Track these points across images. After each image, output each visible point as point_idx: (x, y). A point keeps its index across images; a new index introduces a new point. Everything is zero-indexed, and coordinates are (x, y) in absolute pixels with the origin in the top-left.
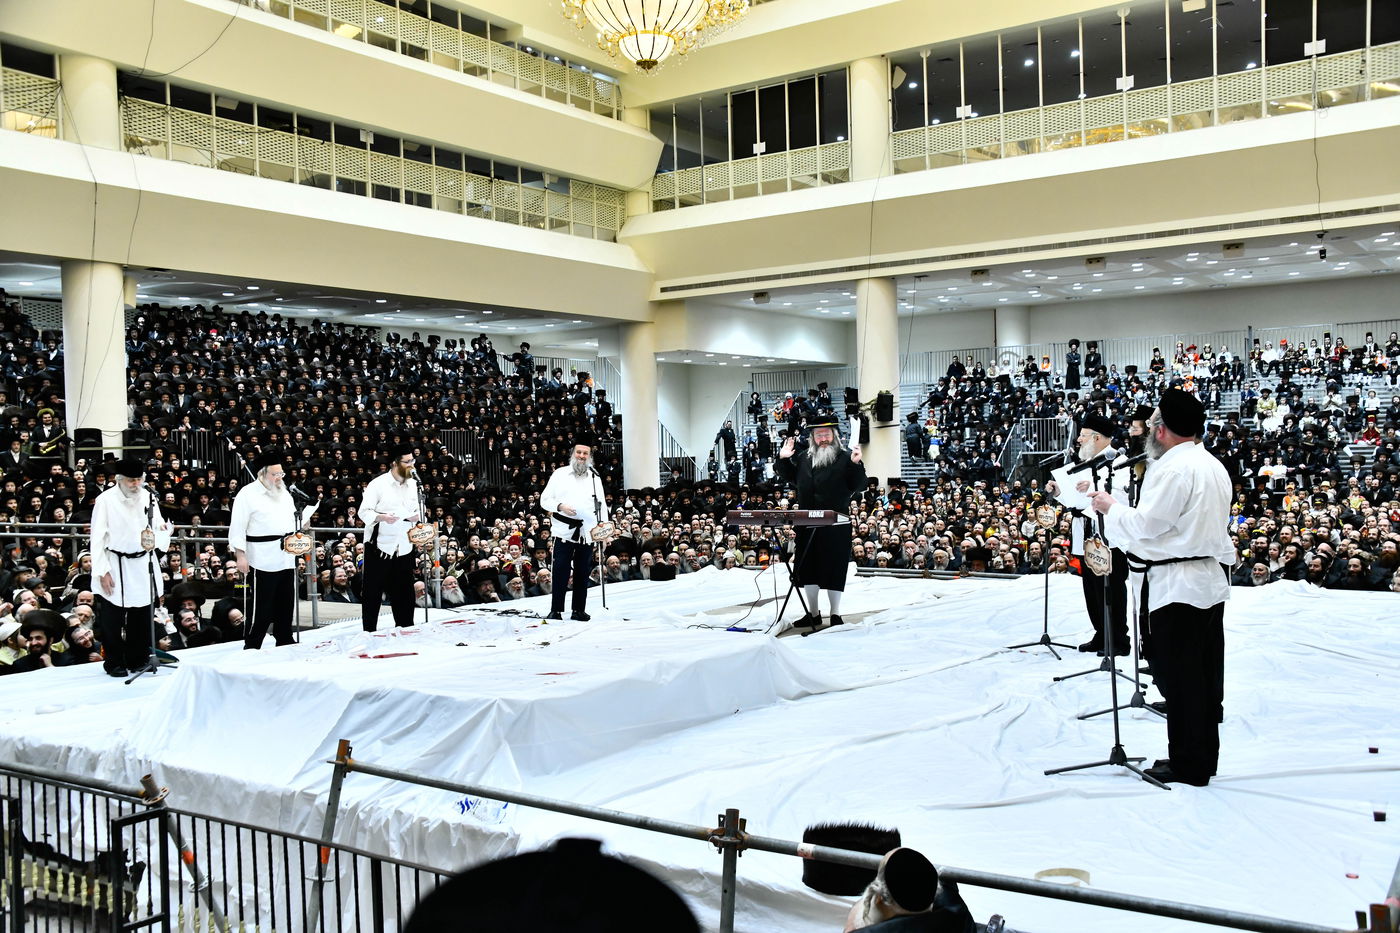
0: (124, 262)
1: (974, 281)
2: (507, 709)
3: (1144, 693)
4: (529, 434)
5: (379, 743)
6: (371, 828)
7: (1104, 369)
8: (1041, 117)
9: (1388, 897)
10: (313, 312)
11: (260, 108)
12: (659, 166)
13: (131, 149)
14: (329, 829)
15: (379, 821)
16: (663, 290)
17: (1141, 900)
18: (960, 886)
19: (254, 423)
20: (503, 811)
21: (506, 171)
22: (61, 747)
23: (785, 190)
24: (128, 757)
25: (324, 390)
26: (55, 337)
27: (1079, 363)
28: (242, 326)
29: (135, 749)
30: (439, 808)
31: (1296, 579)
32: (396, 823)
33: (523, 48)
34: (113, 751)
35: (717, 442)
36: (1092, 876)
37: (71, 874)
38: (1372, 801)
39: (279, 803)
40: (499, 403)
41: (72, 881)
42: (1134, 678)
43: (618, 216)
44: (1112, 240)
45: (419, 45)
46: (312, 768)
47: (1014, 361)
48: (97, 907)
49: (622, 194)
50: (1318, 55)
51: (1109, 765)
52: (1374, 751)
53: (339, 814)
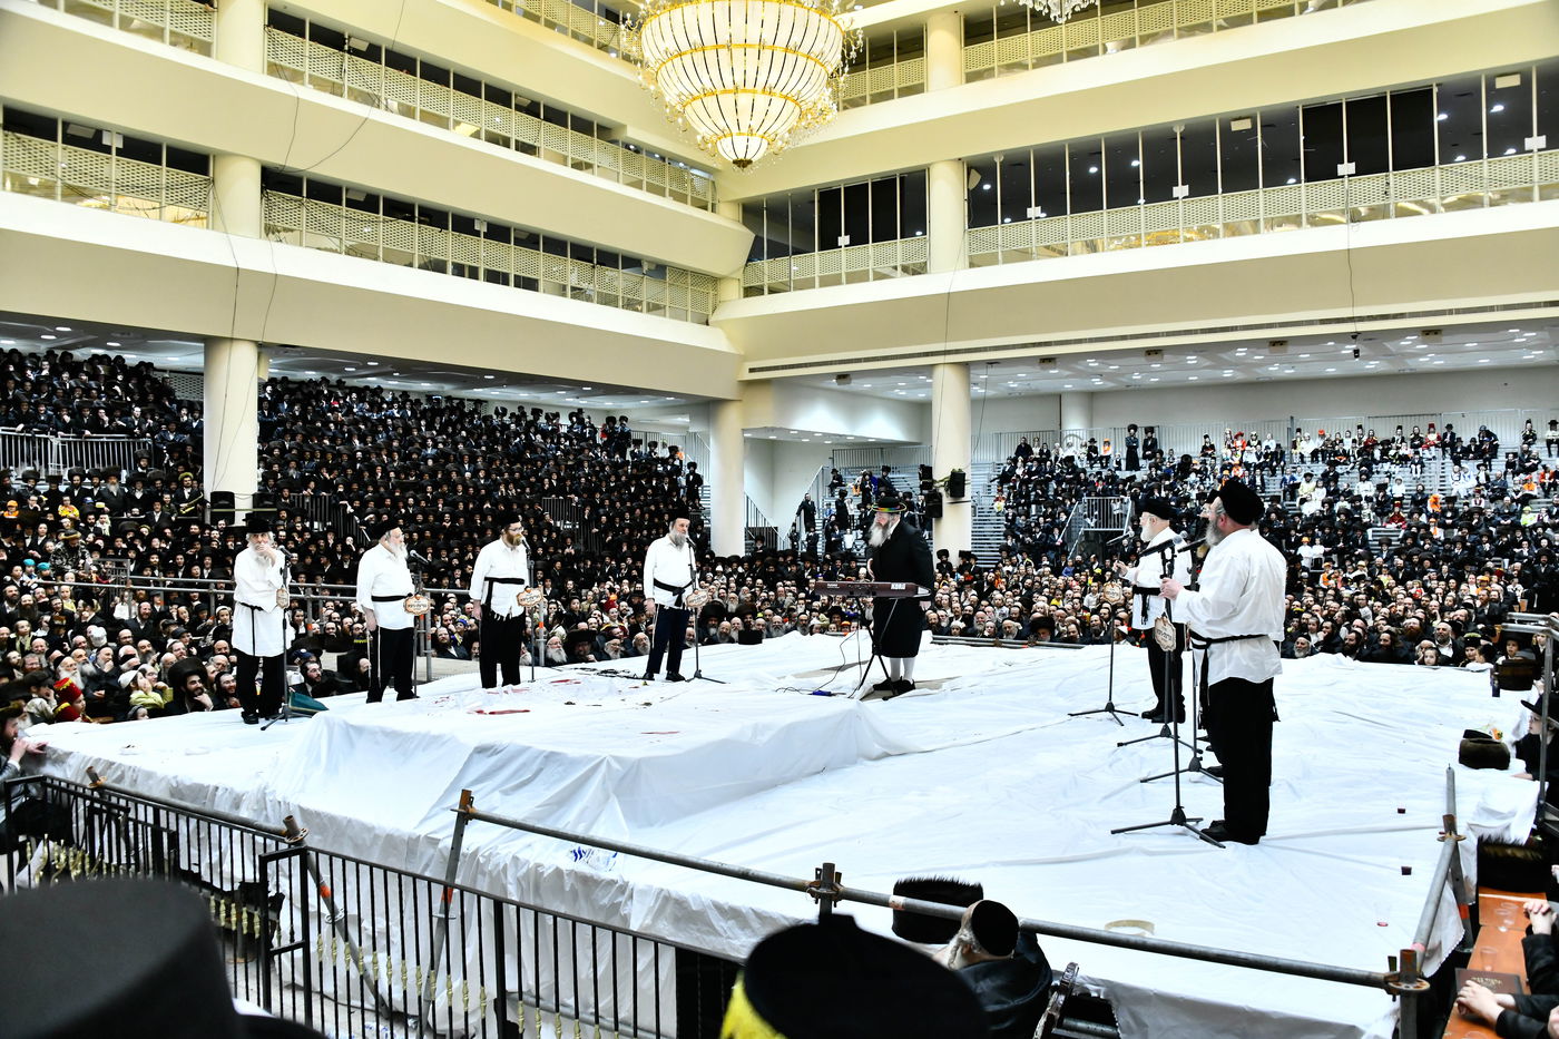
0: (259, 339)
1: (1042, 368)
2: (615, 765)
3: (1201, 759)
4: (623, 504)
5: (497, 795)
6: (490, 872)
7: (1161, 453)
8: (1104, 219)
9: (1414, 943)
10: (426, 386)
11: (385, 200)
12: (750, 255)
13: (270, 235)
14: (452, 871)
15: (498, 865)
16: (752, 370)
17: (1202, 949)
18: (1038, 935)
19: (371, 489)
20: (612, 860)
21: (608, 258)
22: (208, 787)
23: (868, 280)
24: (268, 798)
25: (435, 459)
26: (196, 408)
27: (1137, 447)
28: (361, 399)
29: (274, 791)
30: (555, 856)
31: (1334, 652)
32: (514, 869)
33: (627, 146)
34: (255, 792)
35: (799, 514)
36: (1156, 927)
37: (223, 901)
38: (1400, 857)
39: (405, 847)
40: (597, 473)
41: (223, 908)
42: (1192, 745)
43: (710, 302)
44: (1169, 334)
45: (531, 142)
46: (435, 815)
47: (1077, 443)
48: (245, 932)
49: (714, 280)
50: (1349, 176)
51: (1170, 826)
52: (1401, 811)
53: (461, 857)
